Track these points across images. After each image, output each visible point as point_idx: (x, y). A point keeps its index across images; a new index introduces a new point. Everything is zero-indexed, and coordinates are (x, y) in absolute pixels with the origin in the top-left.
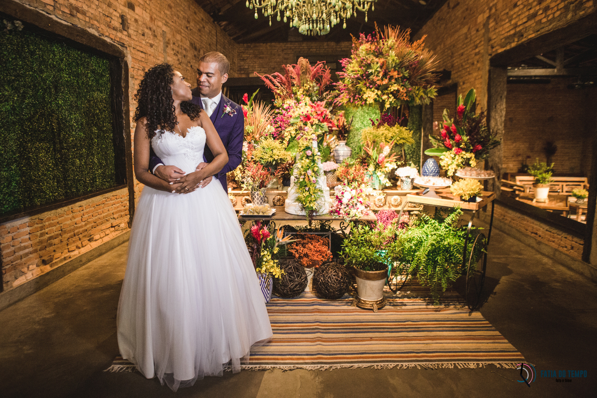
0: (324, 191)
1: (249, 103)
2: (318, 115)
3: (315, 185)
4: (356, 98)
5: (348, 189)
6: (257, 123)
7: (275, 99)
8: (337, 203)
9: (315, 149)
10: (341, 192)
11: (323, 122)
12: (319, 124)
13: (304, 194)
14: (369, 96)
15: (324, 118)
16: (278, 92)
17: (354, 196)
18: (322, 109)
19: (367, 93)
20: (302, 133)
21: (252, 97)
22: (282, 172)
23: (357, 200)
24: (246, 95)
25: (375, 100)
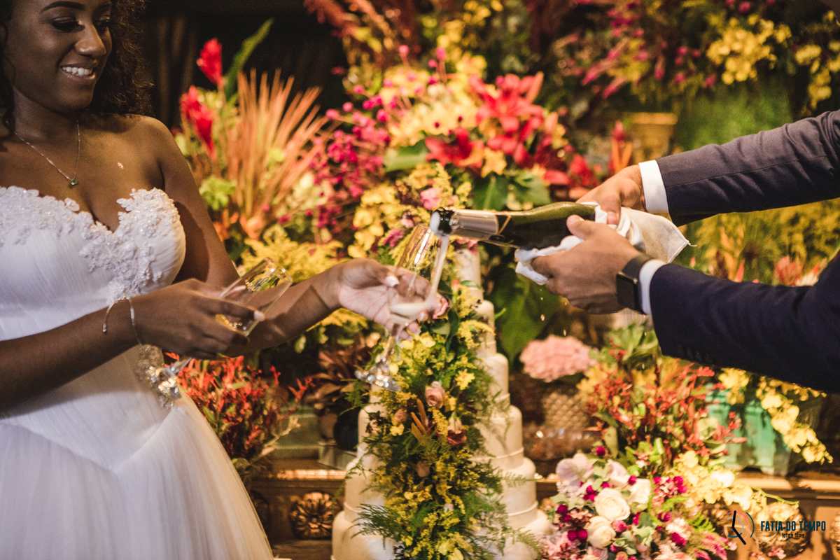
0: (503, 482)
1: (223, 82)
2: (509, 135)
3: (461, 455)
4: (679, 60)
5: (619, 473)
6: (251, 166)
7: (347, 67)
8: (563, 539)
9: (465, 289)
10: (583, 490)
11: (526, 163)
12: (512, 173)
13: (408, 495)
14: (737, 47)
15: (532, 150)
16: (361, 34)
17: (642, 507)
18: (526, 108)
19: (727, 37)
20: (410, 217)
21: (242, 58)
22: (332, 388)
23: (659, 529)
24: (212, 46)
25: (761, 65)
